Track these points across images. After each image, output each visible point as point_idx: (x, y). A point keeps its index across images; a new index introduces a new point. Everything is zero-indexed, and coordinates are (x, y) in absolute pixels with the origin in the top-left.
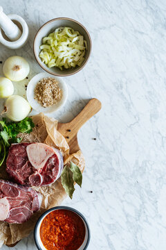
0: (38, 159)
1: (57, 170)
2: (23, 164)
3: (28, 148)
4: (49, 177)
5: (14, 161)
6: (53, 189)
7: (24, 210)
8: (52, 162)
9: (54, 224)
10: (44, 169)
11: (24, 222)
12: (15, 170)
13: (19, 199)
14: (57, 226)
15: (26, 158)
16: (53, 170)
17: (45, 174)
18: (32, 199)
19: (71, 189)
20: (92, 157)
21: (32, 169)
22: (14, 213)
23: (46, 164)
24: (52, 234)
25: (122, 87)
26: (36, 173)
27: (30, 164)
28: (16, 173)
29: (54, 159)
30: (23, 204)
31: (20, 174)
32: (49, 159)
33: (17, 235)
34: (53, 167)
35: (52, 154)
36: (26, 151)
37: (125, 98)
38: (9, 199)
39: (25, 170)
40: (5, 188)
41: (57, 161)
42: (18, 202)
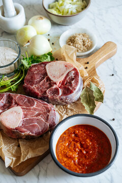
0: (57, 74)
1: (77, 82)
2: (41, 80)
3: (47, 66)
4: (68, 89)
5: (32, 77)
7: (39, 122)
8: (72, 75)
9: (74, 140)
10: (63, 83)
11: (38, 134)
12: (32, 85)
14: (77, 142)
15: (45, 74)
16: (73, 82)
17: (65, 88)
18: (49, 111)
21: (50, 84)
22: (27, 123)
23: (66, 78)
24: (70, 150)
26: (55, 86)
27: (49, 79)
28: (34, 87)
29: (73, 72)
30: (39, 115)
31: (38, 88)
32: (69, 73)
33: (28, 153)
34: (73, 79)
35: (73, 68)
36: (45, 68)
38: (23, 108)
39: (43, 85)
40: (20, 99)
41: (77, 74)
42: (33, 113)
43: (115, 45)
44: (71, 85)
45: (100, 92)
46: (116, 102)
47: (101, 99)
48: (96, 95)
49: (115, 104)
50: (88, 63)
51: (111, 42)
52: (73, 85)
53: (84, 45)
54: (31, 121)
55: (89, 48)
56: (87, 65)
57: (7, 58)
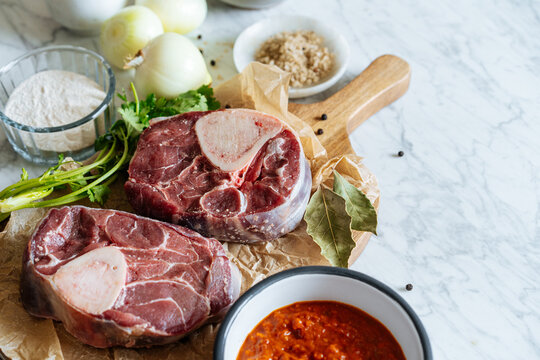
0: (231, 146)
1: (293, 172)
2: (182, 167)
3: (200, 126)
4: (268, 192)
5: (153, 159)
6: (278, 258)
7: (179, 293)
8: (279, 149)
9: (290, 349)
10: (250, 175)
11: (178, 330)
12: (153, 182)
13: (165, 256)
14: (299, 354)
15: (195, 148)
16: (282, 171)
17: (257, 189)
18: (209, 261)
19: (340, 248)
20: (399, 196)
21: (209, 178)
22: (141, 298)
23: (259, 159)
25: (457, 51)
26: (225, 186)
27: (205, 164)
28: (161, 189)
29: (282, 141)
30: (177, 272)
31: (171, 192)
32: (267, 143)
34: (281, 163)
35: (280, 131)
36: (193, 132)
37: (472, 71)
38: (127, 253)
39: (187, 181)
40: (117, 224)
41: (292, 147)
42: (159, 267)
43: (404, 65)
44: (276, 179)
45: (364, 202)
46: (415, 235)
47: (370, 222)
48: (352, 210)
49: (412, 242)
50: (323, 118)
51: (391, 57)
52: (284, 179)
53: (309, 65)
54: (154, 290)
55: (324, 74)
56: (320, 125)
57: (72, 103)
